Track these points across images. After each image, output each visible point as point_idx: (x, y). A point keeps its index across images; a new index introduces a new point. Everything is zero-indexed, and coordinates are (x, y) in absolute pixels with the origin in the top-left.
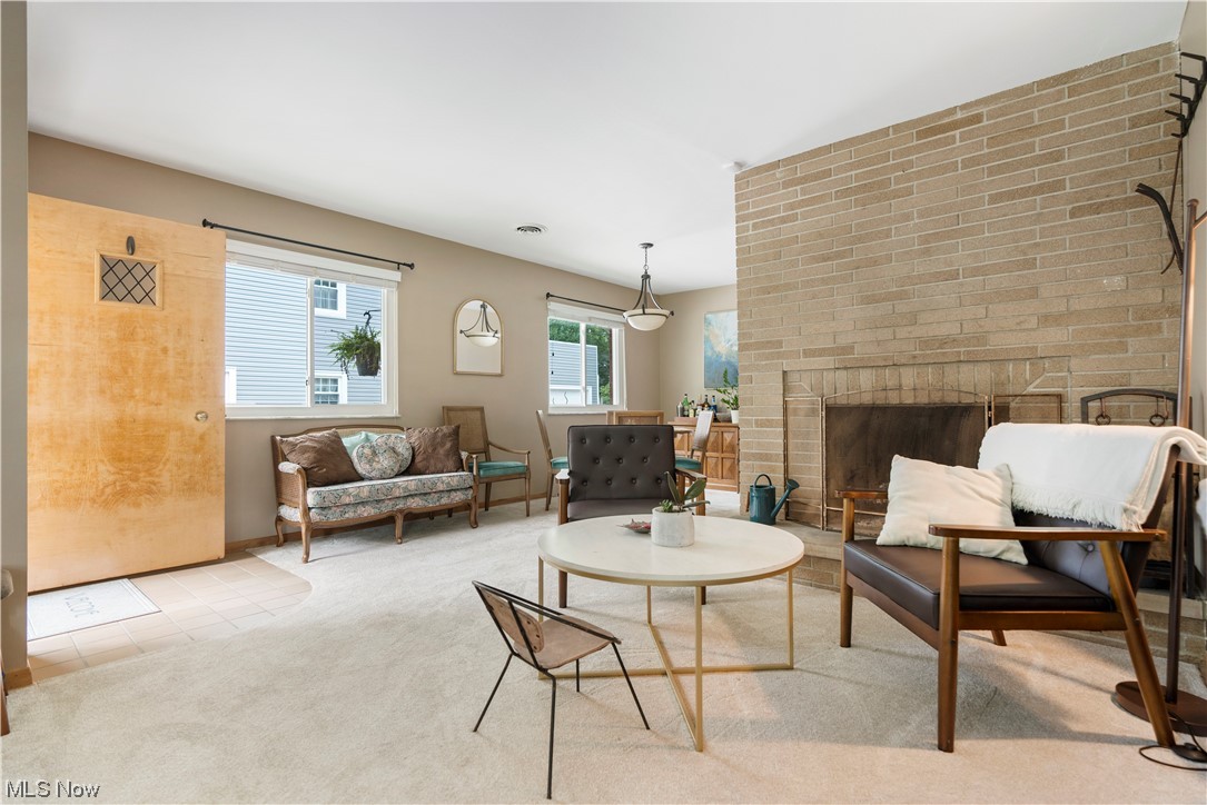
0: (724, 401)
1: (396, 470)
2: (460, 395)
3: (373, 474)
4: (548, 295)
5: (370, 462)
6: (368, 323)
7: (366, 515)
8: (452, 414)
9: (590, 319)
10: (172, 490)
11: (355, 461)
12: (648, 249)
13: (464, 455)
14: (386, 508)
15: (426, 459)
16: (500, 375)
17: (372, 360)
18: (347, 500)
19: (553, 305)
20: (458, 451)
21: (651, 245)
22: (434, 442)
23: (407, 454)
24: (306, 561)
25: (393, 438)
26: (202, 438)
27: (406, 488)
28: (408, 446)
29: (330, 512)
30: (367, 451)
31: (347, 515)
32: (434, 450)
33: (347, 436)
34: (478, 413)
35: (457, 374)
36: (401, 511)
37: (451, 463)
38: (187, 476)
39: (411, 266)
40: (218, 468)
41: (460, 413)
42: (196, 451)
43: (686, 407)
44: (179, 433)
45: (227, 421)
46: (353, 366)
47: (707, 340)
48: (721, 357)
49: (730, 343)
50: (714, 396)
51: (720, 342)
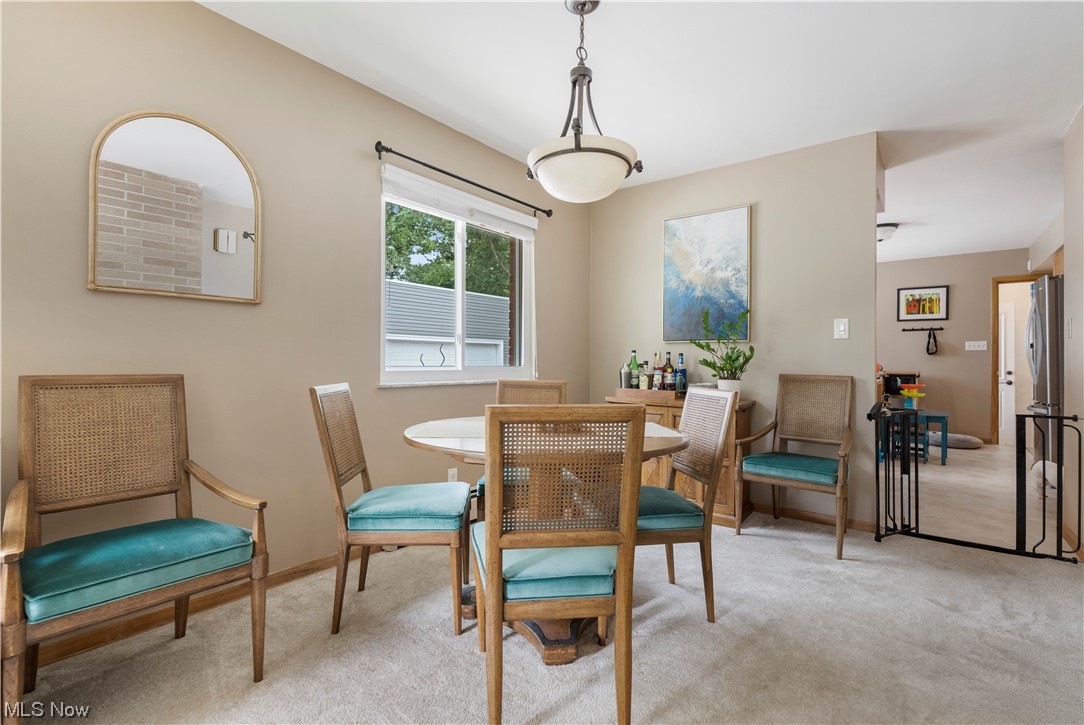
4: (381, 148)
9: (472, 212)
16: (252, 304)
19: (391, 171)
34: (166, 393)
43: (635, 372)
47: (668, 262)
48: (694, 290)
49: (710, 266)
50: (682, 355)
51: (692, 266)
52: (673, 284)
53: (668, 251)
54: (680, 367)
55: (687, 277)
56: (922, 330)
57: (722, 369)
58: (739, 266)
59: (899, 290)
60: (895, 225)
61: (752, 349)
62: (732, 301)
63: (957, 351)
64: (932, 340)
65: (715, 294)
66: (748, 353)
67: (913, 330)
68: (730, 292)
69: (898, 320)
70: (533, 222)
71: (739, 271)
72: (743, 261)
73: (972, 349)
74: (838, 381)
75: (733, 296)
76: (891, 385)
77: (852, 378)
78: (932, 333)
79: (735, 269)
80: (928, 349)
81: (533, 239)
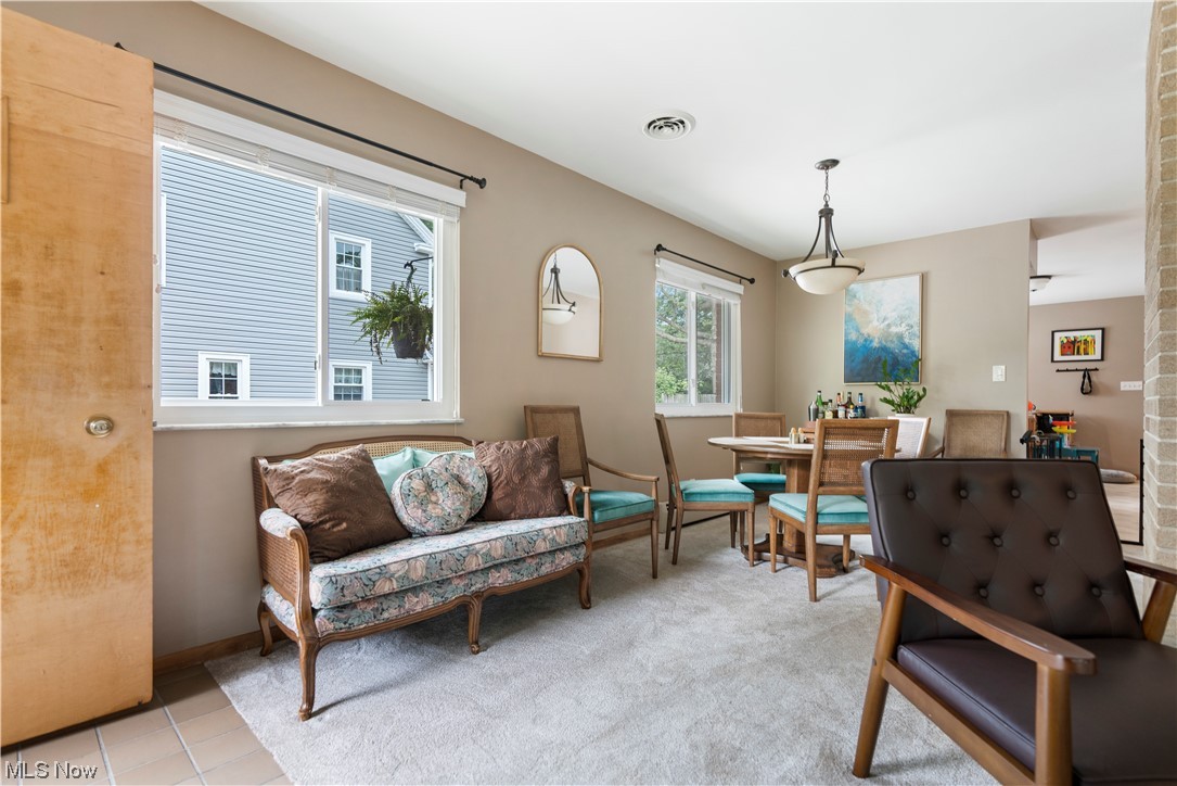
0: (886, 400)
1: (465, 516)
2: (548, 389)
3: (429, 527)
4: (659, 248)
5: (422, 504)
6: (410, 279)
7: (419, 609)
8: (538, 418)
9: (704, 286)
10: (33, 578)
11: (398, 503)
12: (830, 171)
13: (570, 487)
14: (454, 592)
15: (510, 495)
16: (597, 361)
17: (416, 333)
18: (386, 588)
19: (664, 264)
20: (559, 480)
21: (835, 162)
22: (523, 466)
23: (480, 487)
24: (308, 714)
25: (457, 460)
26: (102, 469)
27: (488, 554)
28: (481, 473)
29: (354, 613)
30: (417, 484)
31: (386, 615)
32: (523, 478)
33: (383, 454)
34: (571, 417)
35: (543, 356)
36: (477, 594)
37: (550, 501)
38: (70, 548)
39: (481, 183)
40: (138, 526)
41: (549, 417)
42: (89, 495)
43: (821, 408)
44: (48, 462)
45: (162, 435)
46: (387, 344)
47: (849, 318)
48: (871, 341)
49: (886, 323)
50: (861, 394)
51: (870, 322)
52: (853, 337)
53: (849, 309)
54: (860, 403)
55: (866, 331)
56: (1077, 370)
57: (899, 406)
58: (911, 322)
59: (1053, 333)
60: (1049, 277)
61: (924, 390)
62: (905, 351)
63: (1112, 391)
64: (1086, 380)
65: (890, 345)
66: (921, 393)
67: (1067, 370)
68: (904, 344)
69: (1053, 361)
70: (740, 289)
71: (912, 327)
72: (916, 319)
73: (1127, 388)
74: (996, 414)
75: (906, 347)
76: (1043, 422)
77: (1008, 413)
78: (1087, 373)
79: (908, 325)
80: (1082, 389)
81: (738, 302)
